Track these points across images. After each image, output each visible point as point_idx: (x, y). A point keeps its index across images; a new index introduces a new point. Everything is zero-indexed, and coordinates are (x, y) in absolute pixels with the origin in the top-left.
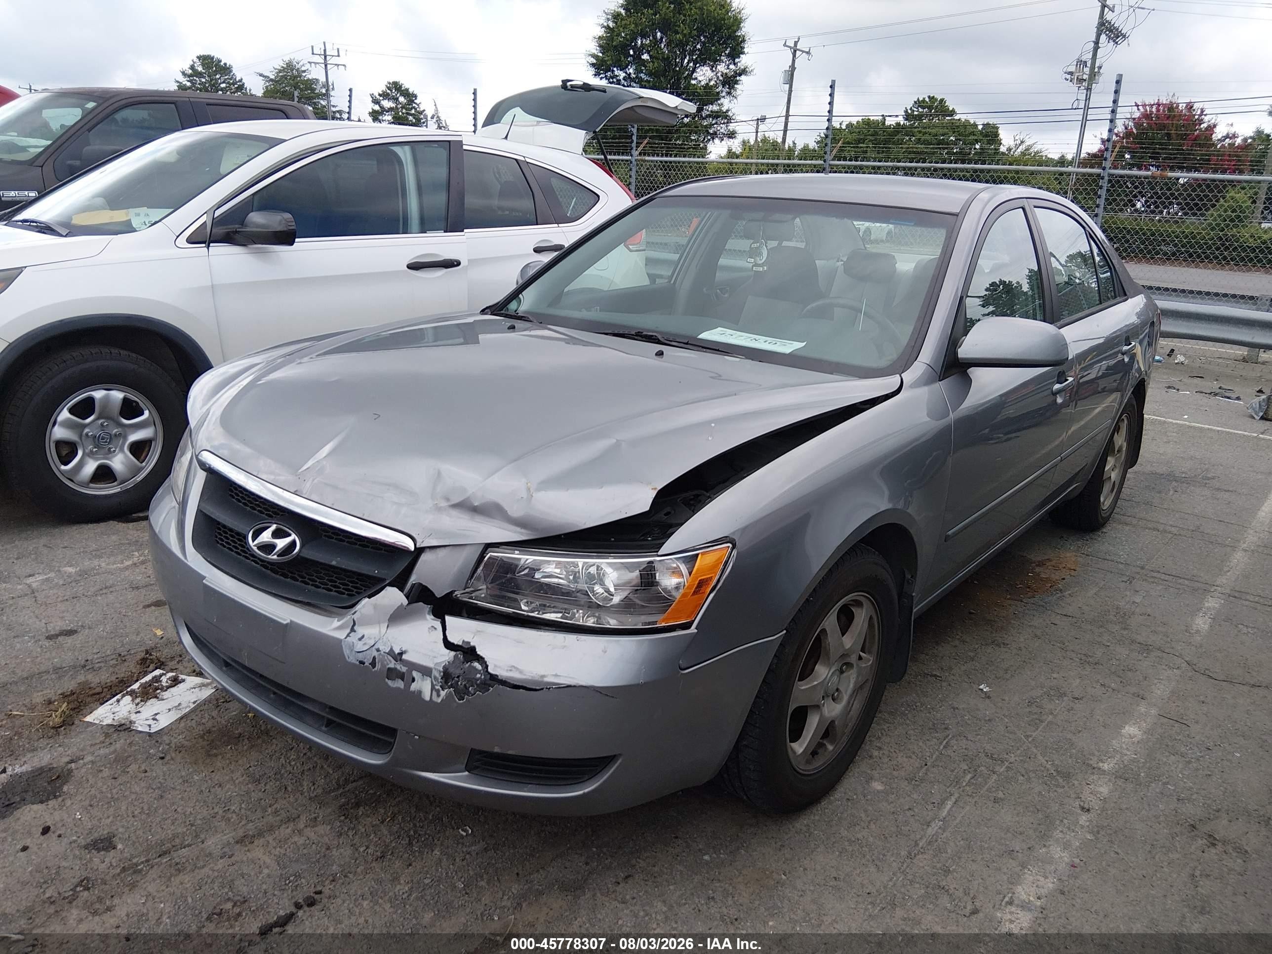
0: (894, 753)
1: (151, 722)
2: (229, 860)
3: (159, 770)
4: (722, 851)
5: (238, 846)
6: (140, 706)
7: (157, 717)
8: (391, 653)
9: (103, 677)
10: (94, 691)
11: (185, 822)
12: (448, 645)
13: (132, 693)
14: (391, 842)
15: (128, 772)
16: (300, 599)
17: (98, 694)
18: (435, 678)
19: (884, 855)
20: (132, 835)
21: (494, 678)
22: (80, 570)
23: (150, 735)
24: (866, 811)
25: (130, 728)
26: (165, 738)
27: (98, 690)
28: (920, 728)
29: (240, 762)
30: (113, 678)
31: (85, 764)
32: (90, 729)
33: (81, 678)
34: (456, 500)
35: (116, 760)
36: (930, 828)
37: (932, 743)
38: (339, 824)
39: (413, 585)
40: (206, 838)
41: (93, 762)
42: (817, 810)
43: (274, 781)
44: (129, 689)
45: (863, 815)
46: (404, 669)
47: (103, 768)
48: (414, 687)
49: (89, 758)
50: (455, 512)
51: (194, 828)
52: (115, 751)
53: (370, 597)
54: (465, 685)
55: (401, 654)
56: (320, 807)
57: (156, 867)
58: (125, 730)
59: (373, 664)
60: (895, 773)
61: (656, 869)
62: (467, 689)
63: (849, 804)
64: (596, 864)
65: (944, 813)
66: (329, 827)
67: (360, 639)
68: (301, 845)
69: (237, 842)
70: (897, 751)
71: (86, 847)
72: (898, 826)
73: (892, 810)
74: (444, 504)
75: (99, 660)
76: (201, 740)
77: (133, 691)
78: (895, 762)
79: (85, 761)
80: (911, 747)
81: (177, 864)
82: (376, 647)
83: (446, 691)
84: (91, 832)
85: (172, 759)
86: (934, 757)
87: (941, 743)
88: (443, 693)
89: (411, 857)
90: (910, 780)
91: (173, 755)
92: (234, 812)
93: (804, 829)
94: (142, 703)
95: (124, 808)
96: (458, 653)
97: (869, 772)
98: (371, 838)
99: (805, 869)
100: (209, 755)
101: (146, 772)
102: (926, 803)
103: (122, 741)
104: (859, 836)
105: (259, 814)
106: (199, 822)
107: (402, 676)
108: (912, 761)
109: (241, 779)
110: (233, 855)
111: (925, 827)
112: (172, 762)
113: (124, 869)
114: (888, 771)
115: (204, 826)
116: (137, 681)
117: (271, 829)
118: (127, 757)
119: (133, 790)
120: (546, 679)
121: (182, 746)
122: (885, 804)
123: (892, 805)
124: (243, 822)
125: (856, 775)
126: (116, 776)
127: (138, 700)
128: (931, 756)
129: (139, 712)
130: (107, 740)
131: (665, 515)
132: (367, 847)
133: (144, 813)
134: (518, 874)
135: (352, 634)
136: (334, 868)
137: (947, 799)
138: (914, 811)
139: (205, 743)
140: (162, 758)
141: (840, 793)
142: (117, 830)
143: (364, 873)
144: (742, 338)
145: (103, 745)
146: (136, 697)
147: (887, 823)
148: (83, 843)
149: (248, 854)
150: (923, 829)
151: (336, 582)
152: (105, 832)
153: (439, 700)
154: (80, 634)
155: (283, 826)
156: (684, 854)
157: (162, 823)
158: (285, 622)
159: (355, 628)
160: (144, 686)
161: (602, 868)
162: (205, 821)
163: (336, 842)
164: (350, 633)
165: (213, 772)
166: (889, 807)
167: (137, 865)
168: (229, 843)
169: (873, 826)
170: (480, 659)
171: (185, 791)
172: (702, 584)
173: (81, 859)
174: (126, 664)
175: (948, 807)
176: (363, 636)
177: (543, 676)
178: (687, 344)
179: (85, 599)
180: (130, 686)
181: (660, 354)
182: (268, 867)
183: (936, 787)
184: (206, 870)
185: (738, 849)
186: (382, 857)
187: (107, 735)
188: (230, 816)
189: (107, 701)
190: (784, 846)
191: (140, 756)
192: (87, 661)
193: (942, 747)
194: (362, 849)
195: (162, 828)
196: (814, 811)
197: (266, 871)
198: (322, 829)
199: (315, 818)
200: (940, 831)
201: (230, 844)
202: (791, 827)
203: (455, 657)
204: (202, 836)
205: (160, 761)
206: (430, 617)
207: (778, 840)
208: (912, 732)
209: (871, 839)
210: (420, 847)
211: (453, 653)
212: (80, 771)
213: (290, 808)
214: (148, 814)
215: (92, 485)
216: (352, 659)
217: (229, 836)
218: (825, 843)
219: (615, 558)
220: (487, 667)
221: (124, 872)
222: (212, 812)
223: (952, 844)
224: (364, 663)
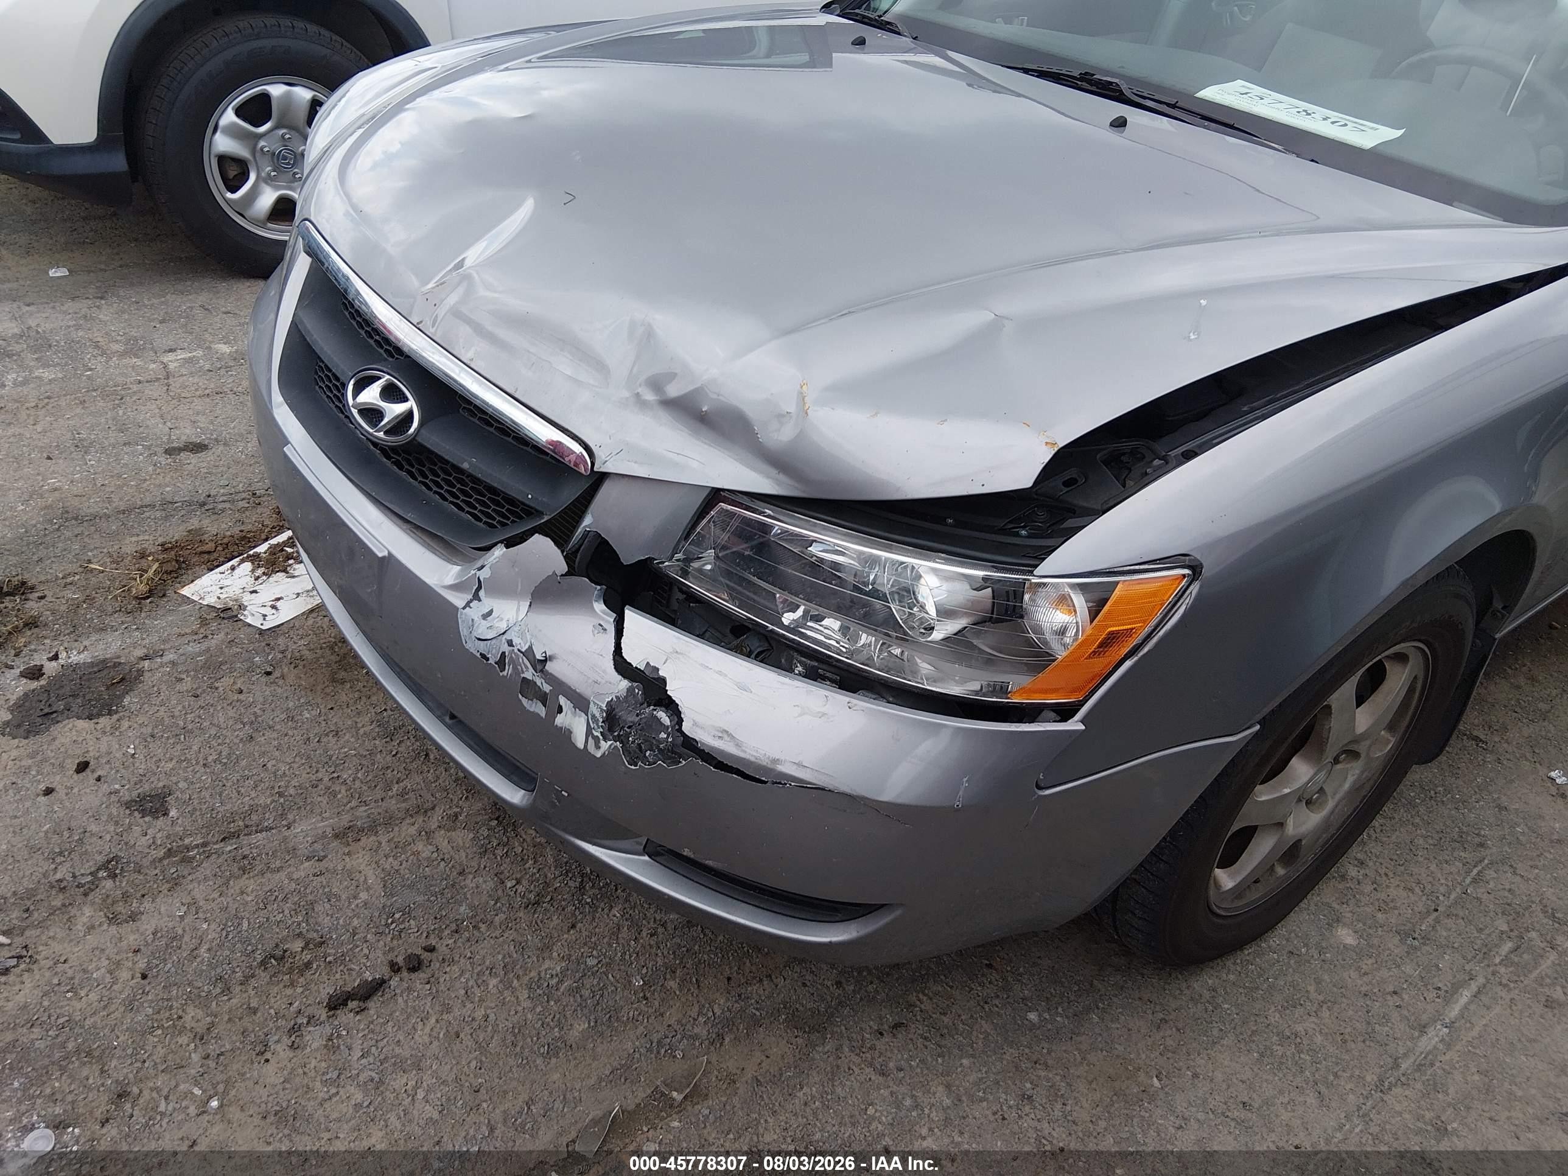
0: (1384, 878)
1: (268, 611)
2: (317, 864)
3: (260, 691)
4: (1060, 1010)
5: (335, 843)
6: (260, 581)
7: (279, 604)
8: (529, 653)
9: (224, 526)
10: (205, 548)
11: (273, 788)
12: (622, 666)
13: (255, 559)
14: (555, 878)
15: (217, 688)
16: (408, 516)
17: (209, 553)
18: (593, 716)
19: (1336, 1075)
20: (195, 796)
21: (690, 745)
22: (236, 351)
23: (261, 632)
24: (1318, 981)
25: (236, 616)
26: (281, 641)
27: (210, 546)
28: (1436, 836)
29: (374, 698)
30: (236, 531)
31: (162, 665)
32: (185, 607)
33: (194, 523)
34: (673, 390)
35: (206, 666)
36: (1425, 1038)
37: (1454, 869)
38: (486, 833)
39: (586, 534)
40: (294, 821)
41: (173, 663)
42: (1235, 964)
43: (413, 740)
44: (251, 552)
45: (1311, 988)
46: (547, 688)
47: (184, 676)
48: (560, 720)
49: (170, 656)
50: (664, 415)
51: (282, 800)
52: (208, 650)
53: (510, 543)
54: (639, 745)
55: (544, 661)
56: (466, 798)
57: (214, 856)
58: (229, 618)
59: (501, 662)
60: (1379, 915)
61: (946, 1019)
62: (644, 752)
63: (1292, 962)
64: (852, 988)
65: (1454, 1011)
66: (471, 835)
67: (486, 616)
68: (424, 859)
69: (336, 836)
70: (1391, 874)
71: (128, 805)
72: (1369, 1023)
73: (1364, 989)
74: (650, 396)
75: (225, 498)
76: (328, 652)
77: (257, 556)
78: (1383, 896)
79: (166, 659)
80: (1416, 870)
81: (245, 857)
82: (507, 636)
83: (609, 743)
84: (141, 781)
85: (283, 677)
86: (1452, 897)
87: (1468, 872)
88: (605, 745)
89: (577, 912)
90: (1405, 935)
91: (286, 670)
92: (345, 783)
93: (1207, 995)
94: (264, 578)
95: (195, 748)
96: (635, 684)
97: (1337, 907)
98: (527, 866)
99: (1195, 1076)
100: (334, 680)
101: (241, 692)
102: (1426, 986)
103: (221, 636)
104: (1299, 1028)
105: (379, 793)
106: (292, 791)
107: (543, 698)
108: (1413, 898)
109: (368, 729)
110: (325, 857)
111: (1417, 1034)
112: (281, 682)
113: (170, 853)
114: (1368, 910)
115: (298, 800)
116: (266, 540)
117: (389, 821)
118: (221, 663)
119: (215, 721)
120: (781, 768)
121: (301, 658)
122: (1354, 974)
123: (1365, 979)
124: (354, 803)
125: (1313, 908)
126: (199, 692)
127: (260, 572)
128: (1447, 895)
129: (255, 592)
130: (202, 630)
131: (1066, 484)
132: (518, 882)
133: (221, 762)
134: (729, 979)
135: (474, 604)
136: (462, 909)
137: (1463, 984)
138: (1403, 1000)
139: (334, 658)
140: (268, 674)
141: (1276, 939)
142: (176, 784)
143: (503, 927)
144: (1283, 106)
145: (195, 637)
146: (259, 566)
147: (1351, 1012)
148: (127, 798)
149: (347, 859)
150: (1412, 1038)
151: (471, 497)
152: (161, 784)
153: (599, 755)
154: (210, 453)
155: (408, 821)
156: (997, 1002)
157: (241, 783)
158: (380, 555)
159: (482, 593)
160: (276, 550)
161: (861, 999)
162: (300, 791)
163: (474, 864)
164: (471, 601)
165: (332, 709)
166: (1359, 982)
167: (188, 849)
168: (324, 836)
169: (1325, 1013)
170: (671, 706)
171: (286, 735)
172: (1112, 639)
173: (117, 823)
174: (259, 510)
175: (1464, 1000)
176: (490, 613)
177: (776, 761)
178: (1173, 106)
179: (231, 396)
180: (255, 547)
181: (1120, 123)
182: (368, 890)
183: (1447, 957)
184: (282, 875)
185: (1088, 1010)
186: (537, 903)
187: (204, 622)
188: (337, 789)
189: (218, 566)
190: (1166, 1022)
191: (239, 665)
192: (209, 496)
193: (1468, 880)
194: (509, 884)
195: (239, 792)
196: (1229, 963)
197: (364, 896)
198: (462, 837)
199: (456, 816)
200: (1441, 1046)
201: (326, 837)
202: (1184, 985)
203: (630, 690)
204: (290, 817)
205: (264, 679)
206: (600, 607)
207: (1158, 1008)
208: (1421, 841)
209: (1319, 1039)
210: (594, 897)
211: (625, 684)
212: (154, 675)
213: (424, 793)
214: (225, 764)
215: (269, 225)
216: (473, 647)
217: (327, 824)
218: (1239, 1030)
219: (947, 562)
220: (680, 721)
221: (169, 857)
222: (314, 777)
223: (1458, 1076)
224: (488, 659)
